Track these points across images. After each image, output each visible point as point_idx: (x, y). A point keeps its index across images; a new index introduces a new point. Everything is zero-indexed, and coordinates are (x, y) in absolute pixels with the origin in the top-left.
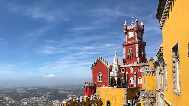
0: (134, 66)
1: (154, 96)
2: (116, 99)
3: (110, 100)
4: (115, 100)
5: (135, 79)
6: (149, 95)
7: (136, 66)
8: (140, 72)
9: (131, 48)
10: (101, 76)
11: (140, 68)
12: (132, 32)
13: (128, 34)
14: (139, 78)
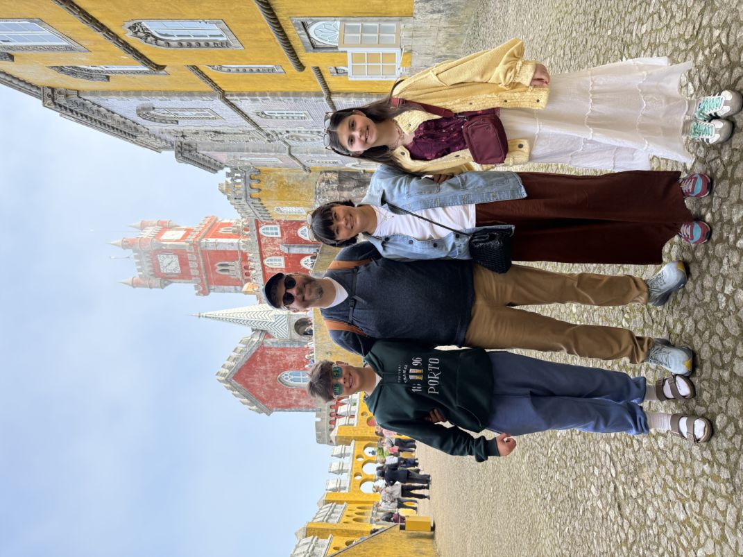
0: (258, 253)
1: (335, 177)
5: (306, 250)
8: (279, 231)
9: (216, 265)
10: (291, 374)
11: (265, 231)
12: (160, 261)
13: (167, 274)
14: (300, 235)
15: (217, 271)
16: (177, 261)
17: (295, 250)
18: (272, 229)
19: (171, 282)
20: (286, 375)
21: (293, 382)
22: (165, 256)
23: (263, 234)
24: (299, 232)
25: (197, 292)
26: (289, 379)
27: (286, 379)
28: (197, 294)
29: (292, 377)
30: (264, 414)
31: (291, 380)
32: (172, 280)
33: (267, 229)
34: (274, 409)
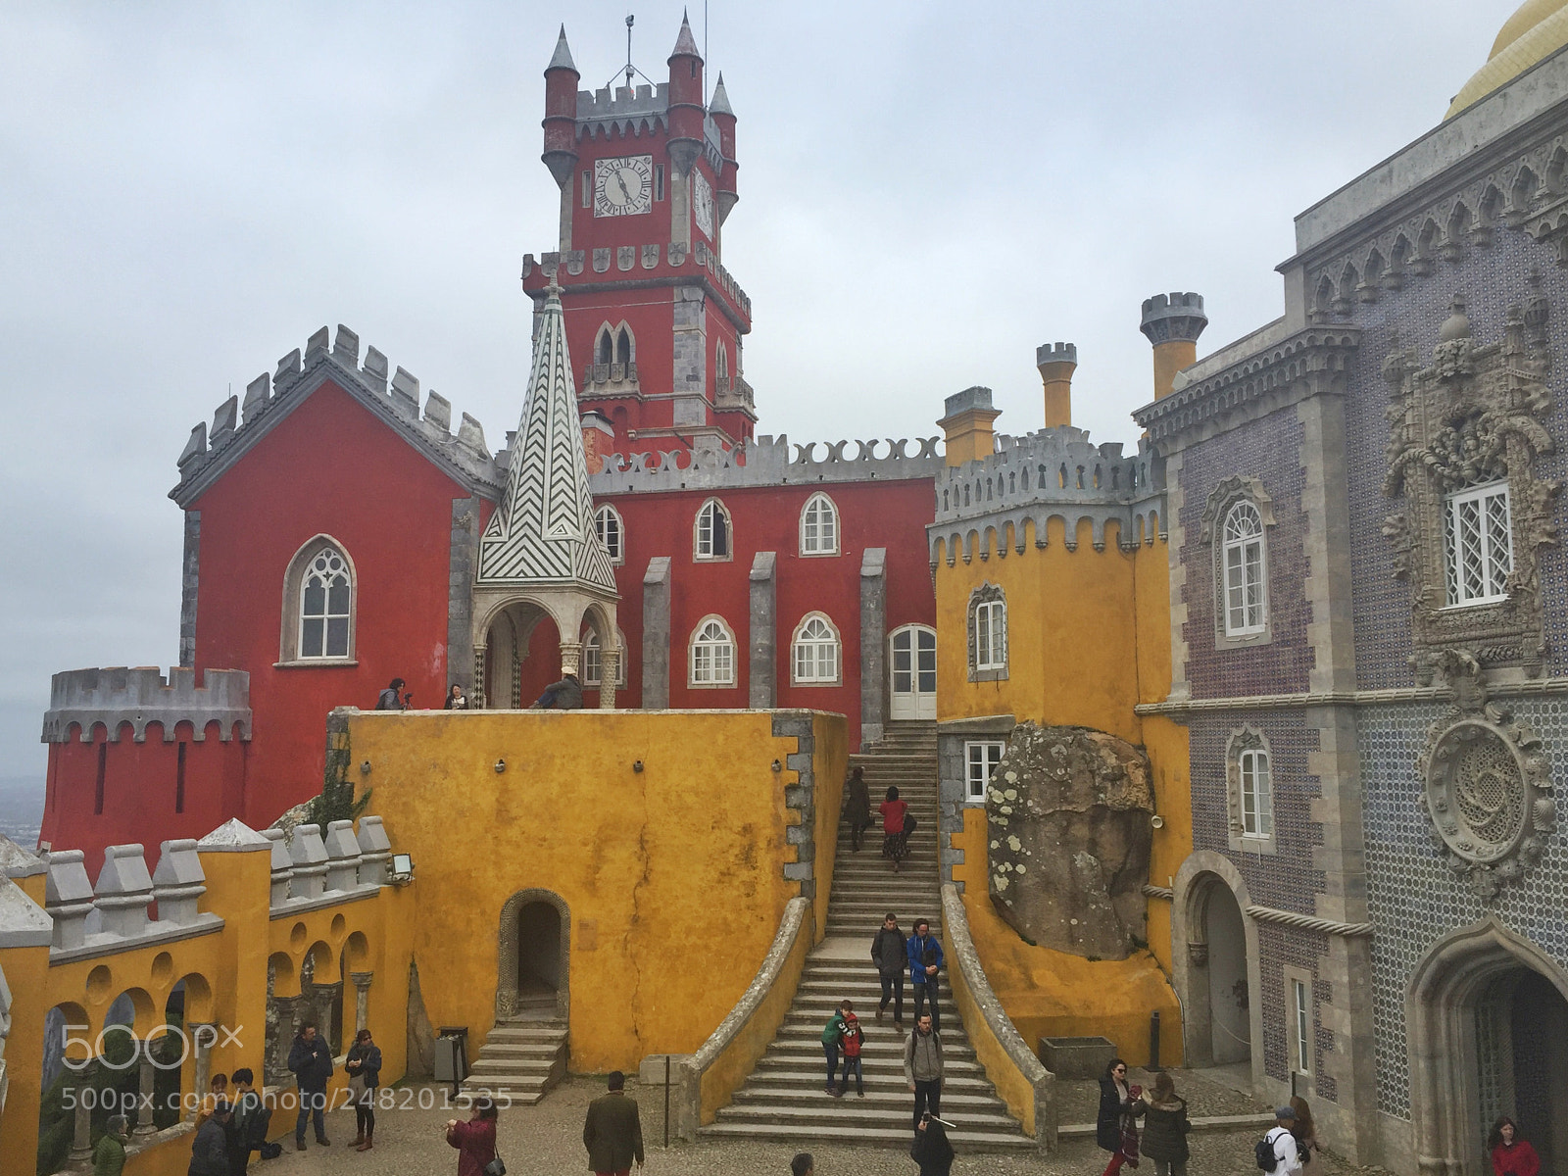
0: (746, 484)
2: (660, 865)
3: (563, 886)
4: (638, 868)
5: (761, 638)
6: (1080, 786)
7: (779, 481)
8: (820, 550)
9: (624, 324)
10: (339, 581)
11: (819, 512)
12: (632, 161)
13: (591, 175)
14: (807, 620)
15: (606, 325)
16: (632, 211)
17: (761, 603)
18: (827, 529)
19: (561, 185)
20: (335, 565)
21: (305, 584)
22: (648, 177)
23: (810, 503)
24: (819, 616)
25: (538, 260)
26: (320, 574)
27: (321, 565)
28: (528, 259)
29: (326, 584)
30: (176, 479)
31: (315, 581)
32: (570, 189)
33: (827, 517)
34: (197, 515)
